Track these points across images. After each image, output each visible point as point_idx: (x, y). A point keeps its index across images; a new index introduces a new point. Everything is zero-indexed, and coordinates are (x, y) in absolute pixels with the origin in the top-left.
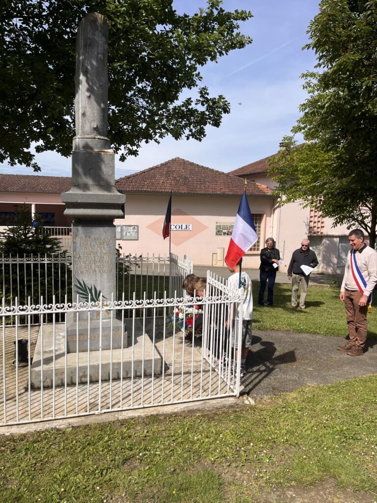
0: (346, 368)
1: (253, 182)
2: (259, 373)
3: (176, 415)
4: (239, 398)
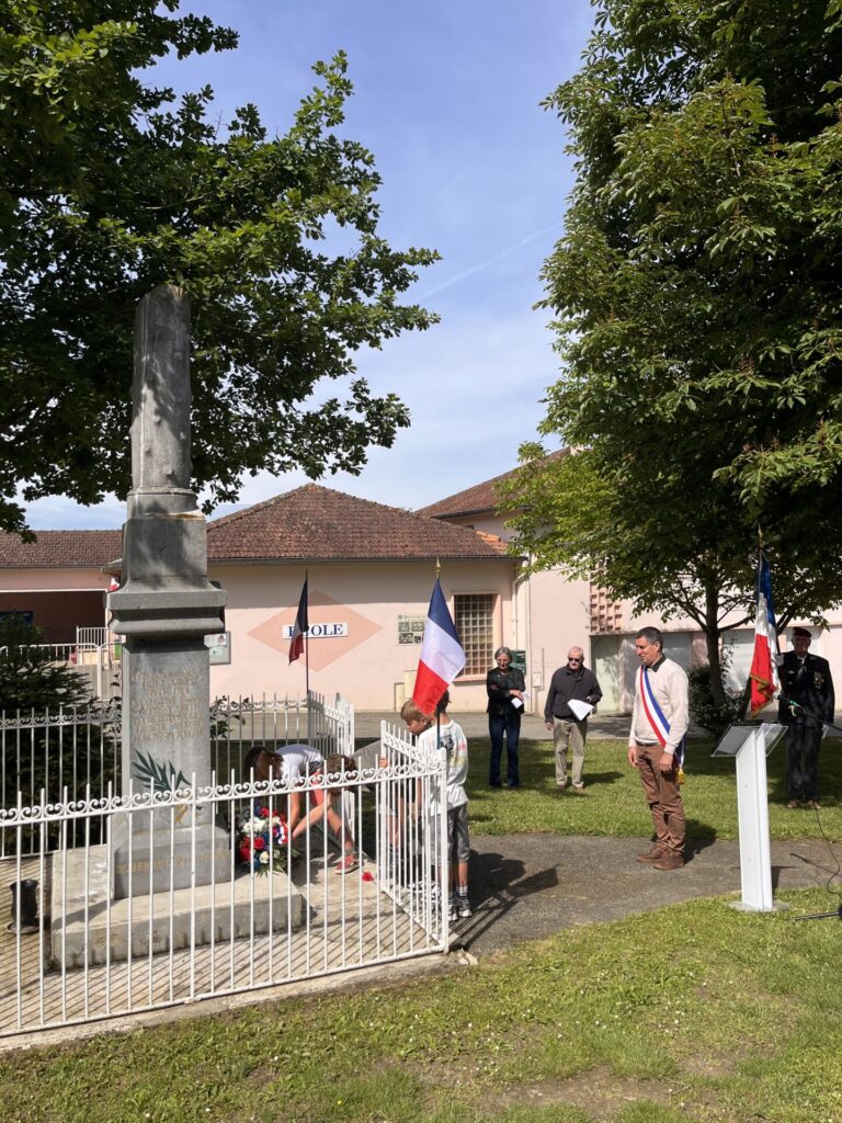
0: (650, 892)
1: (470, 530)
2: (487, 912)
3: (334, 992)
4: (448, 954)
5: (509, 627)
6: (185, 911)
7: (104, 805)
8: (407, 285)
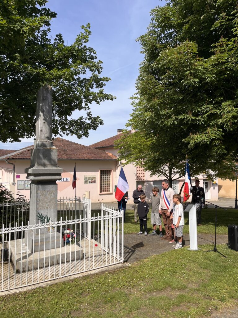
1: (104, 152)
2: (129, 253)
3: (96, 274)
4: (123, 263)
5: (115, 179)
6: (53, 255)
7: (27, 228)
8: (102, 87)
